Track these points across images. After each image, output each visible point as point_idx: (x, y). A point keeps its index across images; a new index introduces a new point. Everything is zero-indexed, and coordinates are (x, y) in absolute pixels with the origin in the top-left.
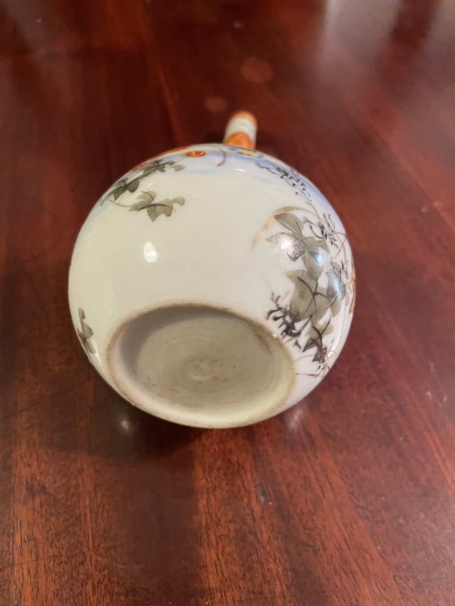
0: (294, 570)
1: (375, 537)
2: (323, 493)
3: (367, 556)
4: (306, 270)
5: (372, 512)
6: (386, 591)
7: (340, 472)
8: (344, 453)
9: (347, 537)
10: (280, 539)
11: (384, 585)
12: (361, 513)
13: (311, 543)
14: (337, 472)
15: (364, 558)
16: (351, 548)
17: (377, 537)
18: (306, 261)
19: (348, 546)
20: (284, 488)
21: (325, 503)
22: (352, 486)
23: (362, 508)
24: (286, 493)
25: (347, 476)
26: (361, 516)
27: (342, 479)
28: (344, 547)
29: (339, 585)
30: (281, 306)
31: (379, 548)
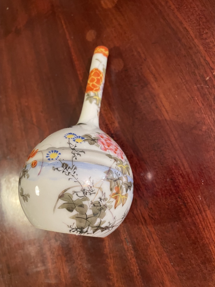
0: (140, 270)
1: (171, 260)
2: (150, 242)
3: (167, 266)
4: (78, 213)
5: (170, 250)
6: (174, 279)
7: (157, 234)
8: (159, 226)
9: (159, 258)
10: (135, 258)
11: (173, 277)
12: (165, 250)
13: (146, 260)
14: (156, 234)
15: (166, 267)
16: (161, 263)
17: (172, 259)
18: (77, 210)
19: (159, 262)
20: (135, 240)
21: (151, 246)
22: (161, 239)
23: (166, 248)
24: (136, 242)
25: (160, 235)
26: (165, 251)
27: (158, 236)
28: (158, 262)
29: (156, 275)
30: (73, 228)
31: (172, 264)
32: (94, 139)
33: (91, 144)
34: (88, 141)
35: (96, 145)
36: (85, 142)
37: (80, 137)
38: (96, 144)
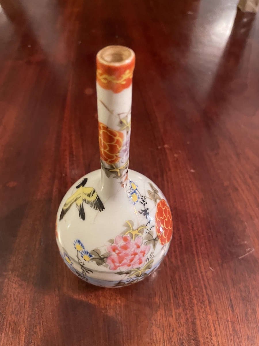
32: (102, 257)
33: (99, 264)
34: (96, 261)
35: (104, 266)
36: (92, 261)
37: (88, 253)
38: (104, 264)
